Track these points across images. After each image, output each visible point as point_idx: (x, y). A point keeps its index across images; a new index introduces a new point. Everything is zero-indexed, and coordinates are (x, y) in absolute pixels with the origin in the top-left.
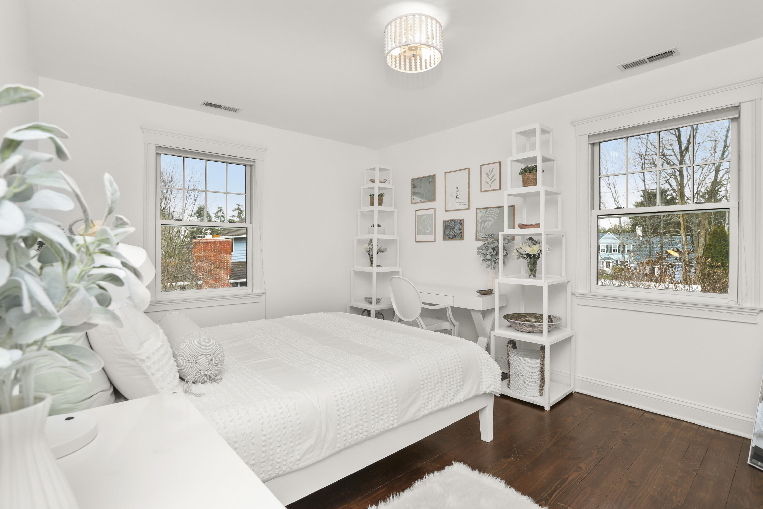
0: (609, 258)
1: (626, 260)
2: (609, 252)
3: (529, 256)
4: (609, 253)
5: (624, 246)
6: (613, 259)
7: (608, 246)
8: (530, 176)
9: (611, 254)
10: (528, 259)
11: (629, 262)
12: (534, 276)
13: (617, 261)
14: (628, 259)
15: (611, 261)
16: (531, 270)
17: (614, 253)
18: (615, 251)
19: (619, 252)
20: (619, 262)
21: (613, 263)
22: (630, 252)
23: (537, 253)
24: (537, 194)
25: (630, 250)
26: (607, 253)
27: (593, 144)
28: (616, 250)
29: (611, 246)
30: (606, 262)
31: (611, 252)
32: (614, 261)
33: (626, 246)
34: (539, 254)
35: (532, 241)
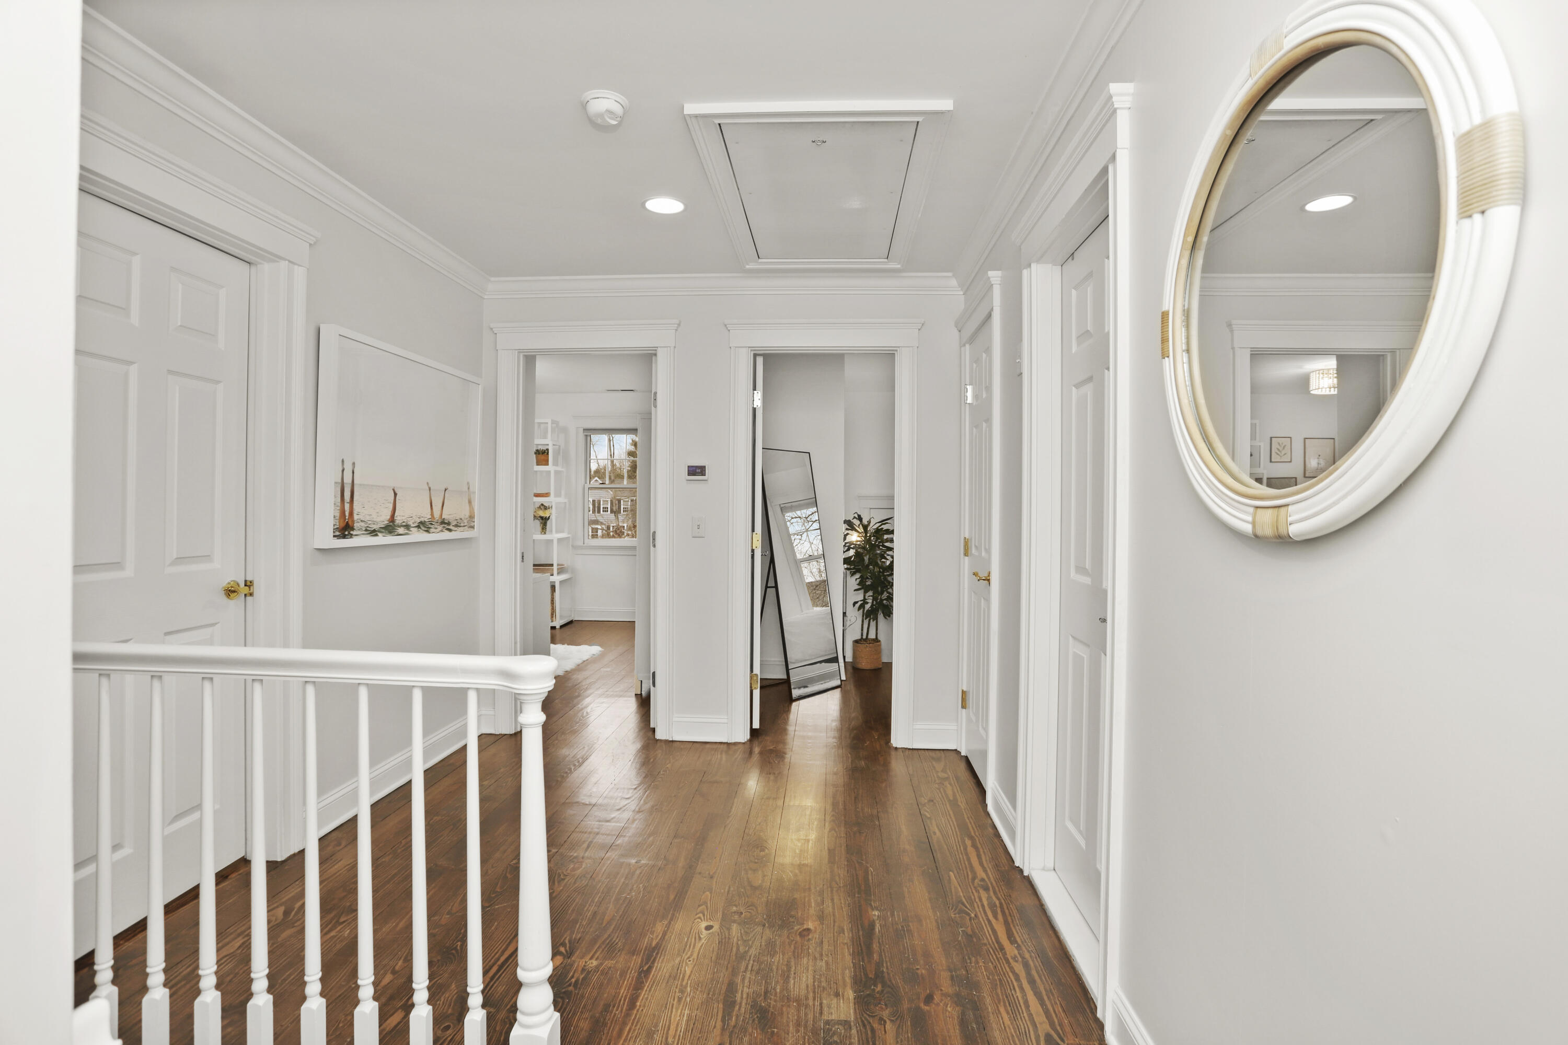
0: (596, 522)
1: (621, 524)
2: (596, 511)
3: (542, 518)
4: (596, 513)
5: (619, 501)
6: (602, 523)
7: (595, 500)
8: (542, 457)
9: (599, 515)
10: (541, 521)
11: (626, 527)
12: (545, 533)
13: (608, 528)
14: (624, 523)
15: (599, 527)
16: (543, 529)
17: (604, 513)
18: (605, 510)
19: (612, 511)
20: (611, 528)
21: (602, 529)
22: (628, 511)
23: (548, 516)
24: (549, 472)
25: (628, 508)
26: (593, 513)
27: (586, 436)
28: (607, 508)
29: (600, 501)
30: (592, 528)
31: (599, 512)
32: (603, 526)
33: (622, 501)
34: (549, 517)
35: (544, 507)
